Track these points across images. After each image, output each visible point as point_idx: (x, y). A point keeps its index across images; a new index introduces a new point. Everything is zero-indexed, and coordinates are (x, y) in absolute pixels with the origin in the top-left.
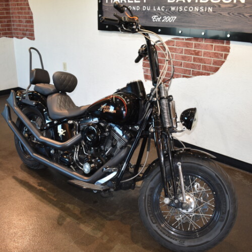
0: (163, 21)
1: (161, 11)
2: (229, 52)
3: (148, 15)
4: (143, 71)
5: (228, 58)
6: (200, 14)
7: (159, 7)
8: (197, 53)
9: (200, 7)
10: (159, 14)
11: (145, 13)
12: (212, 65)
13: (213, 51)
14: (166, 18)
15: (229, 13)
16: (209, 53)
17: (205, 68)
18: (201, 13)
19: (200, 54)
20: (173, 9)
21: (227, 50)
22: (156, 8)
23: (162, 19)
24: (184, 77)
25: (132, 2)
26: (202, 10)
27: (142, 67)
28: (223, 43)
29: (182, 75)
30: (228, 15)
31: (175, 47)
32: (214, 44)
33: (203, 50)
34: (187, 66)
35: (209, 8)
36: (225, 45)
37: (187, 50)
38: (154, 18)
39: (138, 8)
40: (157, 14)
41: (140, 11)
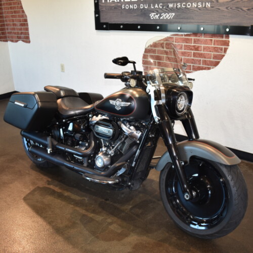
0: (161, 18)
1: (159, 8)
2: (228, 45)
3: (145, 13)
4: (143, 68)
5: (228, 51)
6: (198, 10)
7: (156, 5)
8: (197, 49)
9: (197, 3)
10: (157, 11)
11: (143, 11)
12: (212, 60)
13: (213, 46)
14: (164, 15)
15: (227, 8)
16: (209, 48)
17: (205, 62)
18: (200, 9)
19: (200, 49)
20: (171, 5)
21: (227, 44)
22: (154, 6)
23: (159, 17)
26: (200, 6)
27: (142, 65)
28: (222, 37)
30: (226, 10)
31: (174, 43)
32: (213, 39)
33: (202, 45)
34: (187, 61)
35: (207, 3)
36: (224, 39)
37: (186, 46)
38: (152, 15)
39: (135, 6)
40: (155, 11)
41: (138, 9)
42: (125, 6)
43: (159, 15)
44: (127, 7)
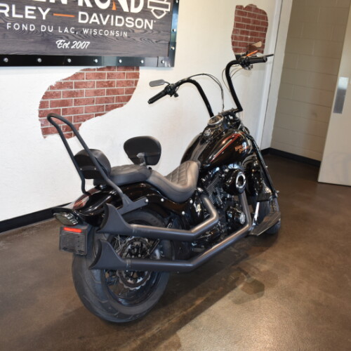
0: (73, 47)
1: (70, 34)
2: (138, 77)
3: (49, 39)
4: (39, 123)
6: (115, 39)
7: (66, 28)
8: (110, 84)
9: (115, 31)
10: (67, 38)
11: (45, 35)
12: (125, 95)
13: (125, 79)
14: (77, 44)
16: (122, 82)
17: (118, 99)
18: (117, 38)
19: (113, 85)
20: (86, 31)
21: (137, 76)
22: (62, 29)
23: (70, 46)
24: (96, 115)
25: (21, 16)
26: (118, 35)
27: (38, 118)
28: (133, 69)
29: (94, 114)
30: (140, 41)
31: (85, 80)
32: (126, 72)
33: (116, 80)
34: (101, 101)
36: (135, 71)
37: (100, 82)
38: (59, 42)
39: (32, 28)
40: (64, 37)
41: (36, 32)
42: (12, 25)
43: (69, 43)
44: (17, 27)
